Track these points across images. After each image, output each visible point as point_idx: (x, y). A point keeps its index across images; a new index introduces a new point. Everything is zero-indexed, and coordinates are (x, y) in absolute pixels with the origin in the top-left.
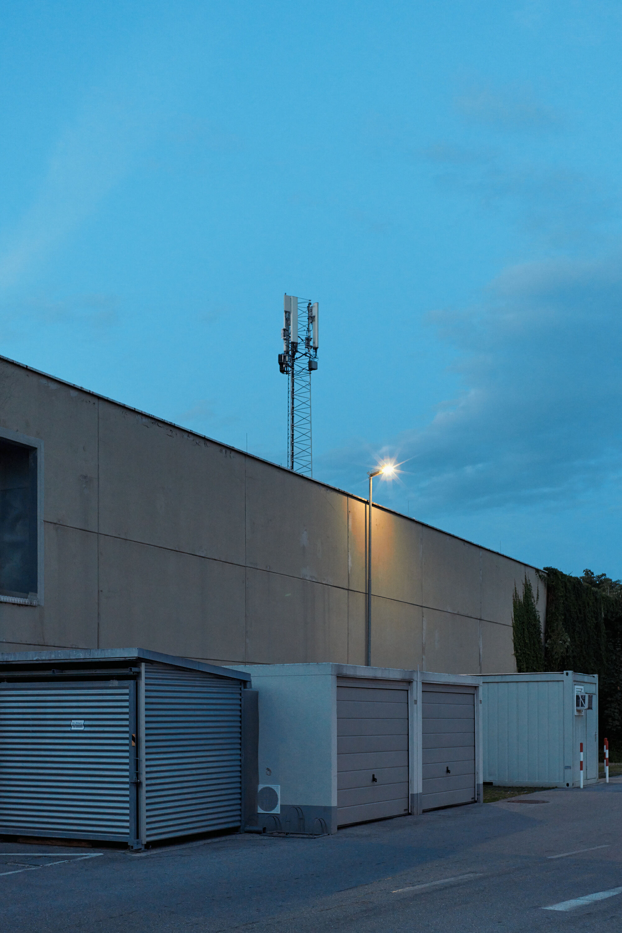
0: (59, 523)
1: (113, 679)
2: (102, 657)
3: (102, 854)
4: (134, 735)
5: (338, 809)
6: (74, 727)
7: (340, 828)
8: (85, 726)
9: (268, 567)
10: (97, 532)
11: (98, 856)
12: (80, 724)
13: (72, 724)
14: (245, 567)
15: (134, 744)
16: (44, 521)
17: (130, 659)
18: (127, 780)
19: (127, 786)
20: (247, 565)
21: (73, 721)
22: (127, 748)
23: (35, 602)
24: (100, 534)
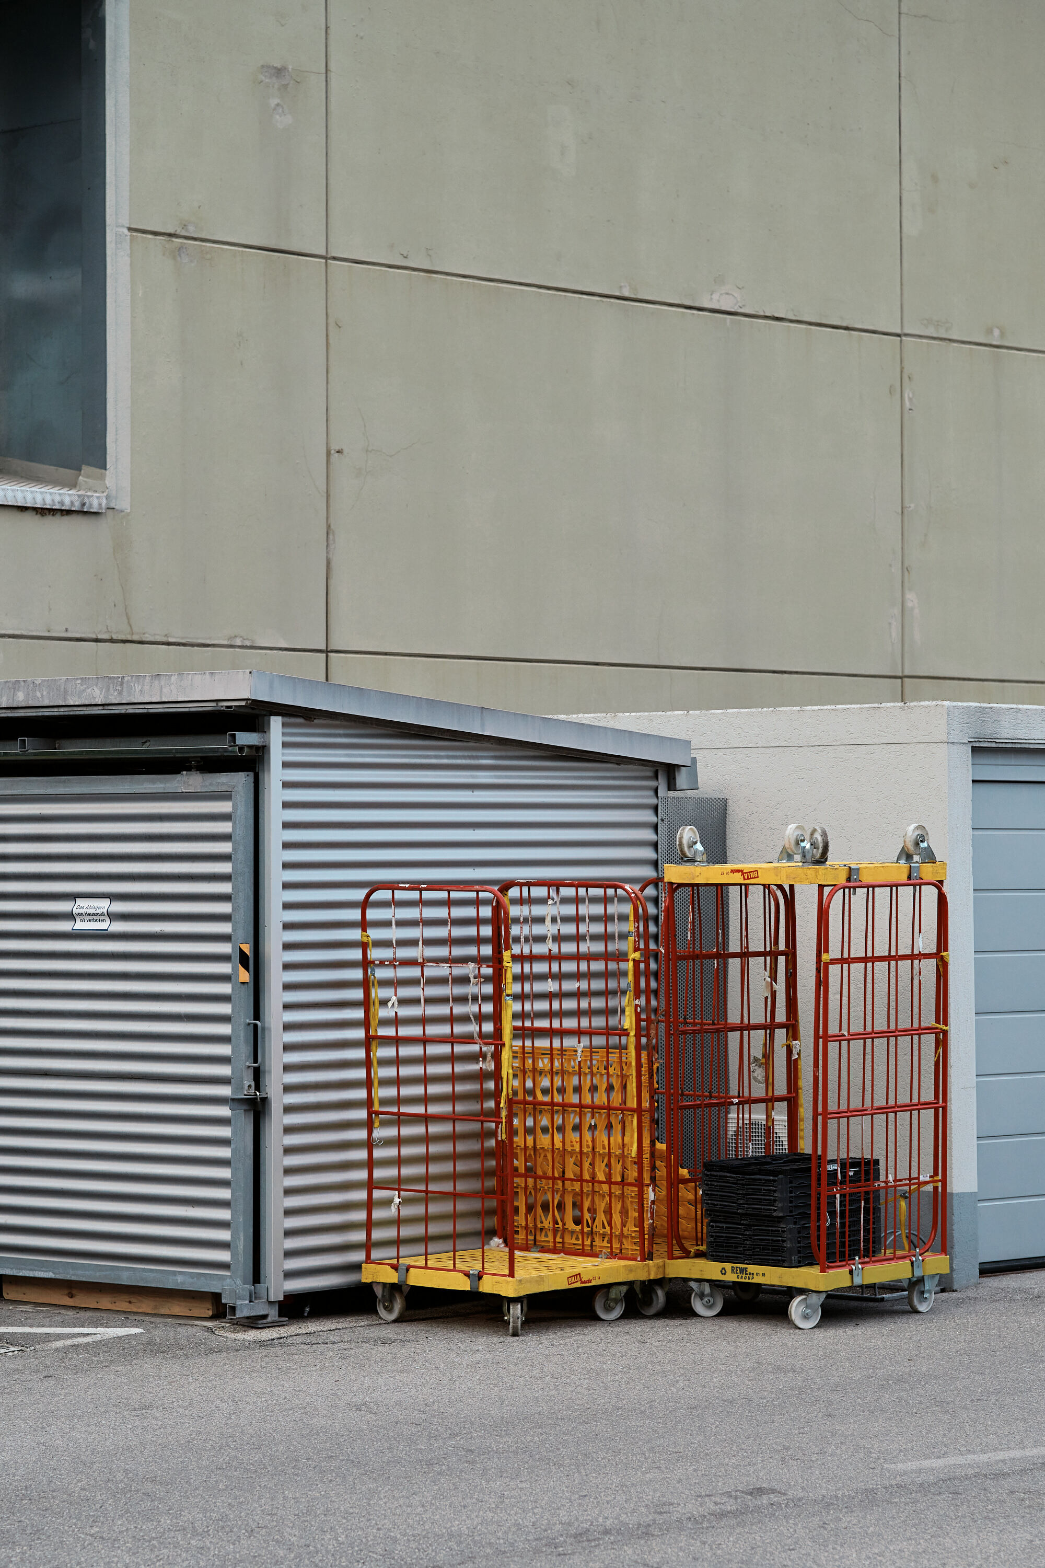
0: (184, 233)
1: (189, 769)
2: (154, 700)
3: (140, 1330)
4: (247, 949)
5: (980, 1205)
6: (82, 920)
7: (989, 1270)
8: (114, 917)
9: (996, 332)
10: (324, 254)
11: (120, 1338)
12: (98, 911)
13: (75, 911)
14: (898, 335)
15: (245, 976)
16: (130, 229)
17: (231, 707)
18: (225, 1091)
19: (224, 1111)
20: (907, 331)
21: (80, 902)
22: (225, 988)
23: (98, 498)
24: (334, 258)
